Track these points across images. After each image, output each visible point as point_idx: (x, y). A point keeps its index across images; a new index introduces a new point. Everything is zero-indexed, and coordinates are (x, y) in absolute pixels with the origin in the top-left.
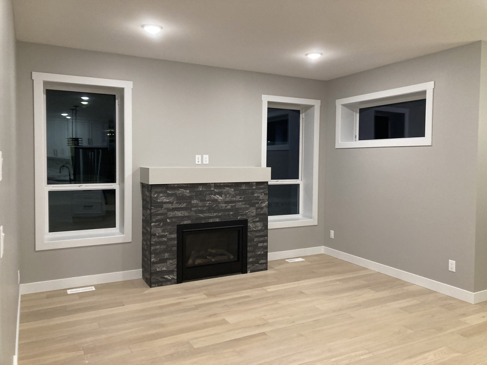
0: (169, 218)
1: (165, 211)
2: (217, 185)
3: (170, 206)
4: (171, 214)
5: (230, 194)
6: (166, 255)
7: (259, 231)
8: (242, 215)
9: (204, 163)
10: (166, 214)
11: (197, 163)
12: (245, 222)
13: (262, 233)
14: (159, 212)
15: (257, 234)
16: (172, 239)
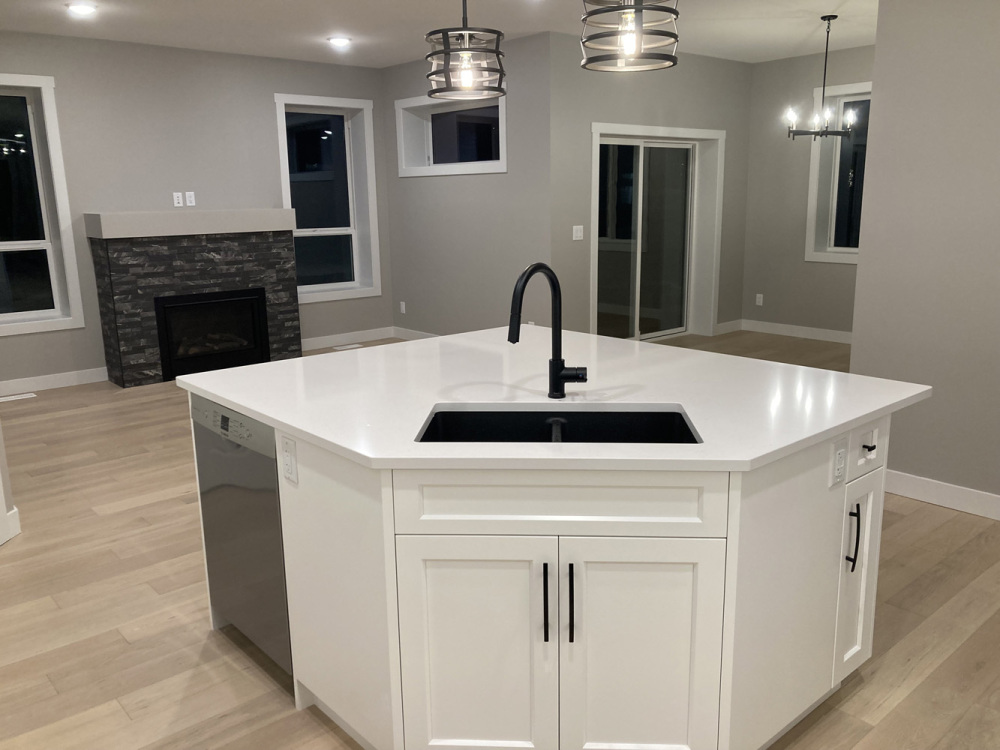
0: (141, 288)
1: (134, 278)
2: (211, 238)
3: (139, 270)
4: (143, 282)
5: (232, 250)
6: (143, 342)
7: (285, 304)
8: (255, 281)
9: (188, 204)
10: (135, 282)
11: (176, 205)
12: (261, 292)
13: (289, 308)
14: (123, 279)
15: (282, 309)
16: (149, 319)
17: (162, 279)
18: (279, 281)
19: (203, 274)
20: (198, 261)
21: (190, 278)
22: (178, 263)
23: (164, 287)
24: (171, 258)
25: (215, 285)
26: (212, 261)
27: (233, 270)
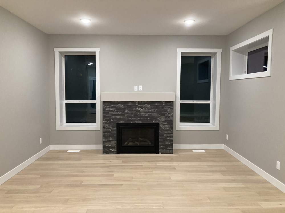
0: (112, 119)
1: (110, 115)
3: (113, 113)
4: (113, 117)
5: (148, 108)
6: (111, 139)
7: (167, 130)
8: (155, 120)
9: (139, 90)
10: (111, 117)
11: (135, 90)
12: (158, 124)
13: (169, 132)
14: (107, 116)
15: (166, 132)
16: (114, 130)
17: (120, 116)
18: (166, 121)
19: (136, 116)
20: (134, 111)
21: (131, 117)
22: (126, 111)
23: (120, 119)
24: (124, 109)
25: (139, 120)
26: (139, 111)
27: (147, 115)
